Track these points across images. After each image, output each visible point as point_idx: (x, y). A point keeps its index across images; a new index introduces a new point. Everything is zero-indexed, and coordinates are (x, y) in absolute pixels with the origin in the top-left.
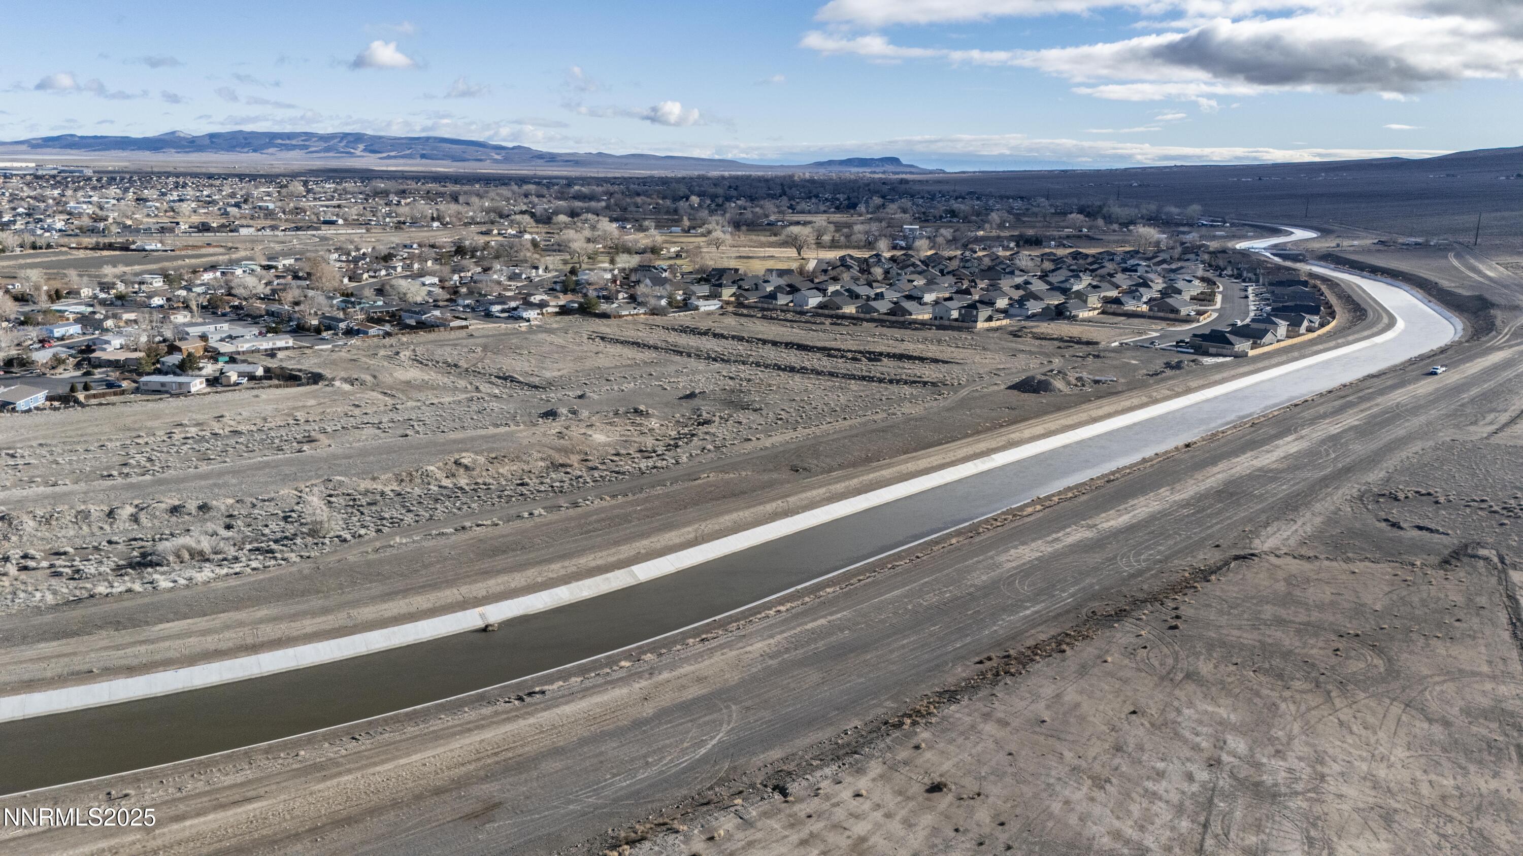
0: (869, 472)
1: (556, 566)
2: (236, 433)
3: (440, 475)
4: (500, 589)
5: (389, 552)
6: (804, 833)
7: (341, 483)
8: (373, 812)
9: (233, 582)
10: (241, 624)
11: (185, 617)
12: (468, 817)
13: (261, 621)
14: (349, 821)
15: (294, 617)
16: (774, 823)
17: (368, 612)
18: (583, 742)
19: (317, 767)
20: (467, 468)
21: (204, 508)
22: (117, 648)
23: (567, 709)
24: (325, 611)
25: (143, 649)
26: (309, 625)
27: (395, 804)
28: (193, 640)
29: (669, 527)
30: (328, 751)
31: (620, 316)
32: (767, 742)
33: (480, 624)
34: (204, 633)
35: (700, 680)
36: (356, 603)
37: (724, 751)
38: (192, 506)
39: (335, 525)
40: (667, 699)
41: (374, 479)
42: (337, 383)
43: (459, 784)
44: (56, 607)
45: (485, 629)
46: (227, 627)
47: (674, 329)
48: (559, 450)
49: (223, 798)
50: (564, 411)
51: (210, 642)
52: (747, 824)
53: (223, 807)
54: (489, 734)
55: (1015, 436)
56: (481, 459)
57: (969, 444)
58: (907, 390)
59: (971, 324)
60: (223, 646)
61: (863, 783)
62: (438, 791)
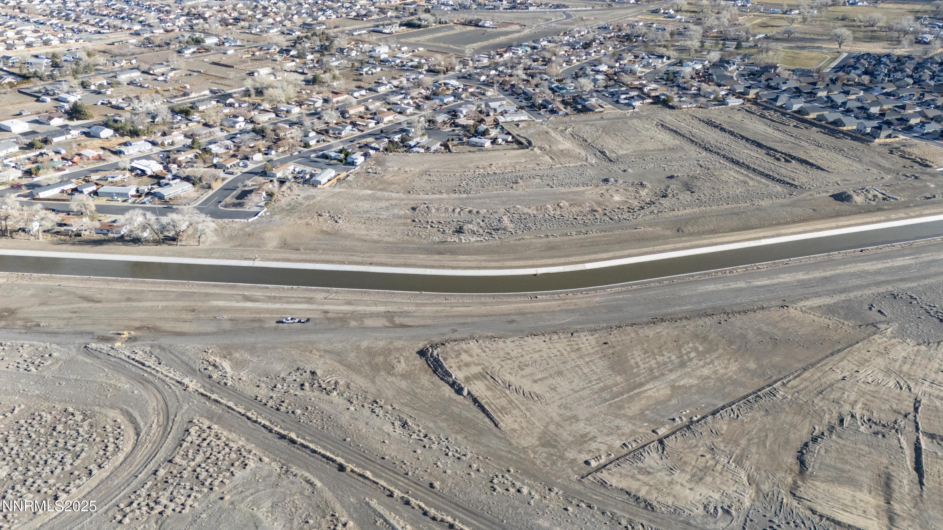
0: (699, 240)
1: (563, 259)
2: (495, 173)
3: (551, 209)
4: (545, 263)
5: (523, 241)
6: (569, 343)
7: (518, 208)
8: (491, 315)
9: (480, 244)
10: (478, 260)
11: (467, 255)
12: (509, 322)
13: (482, 261)
14: (486, 316)
15: (490, 261)
16: (565, 340)
17: (508, 264)
18: (539, 312)
19: (483, 303)
20: (561, 207)
21: (478, 212)
22: (451, 261)
23: (540, 304)
24: (498, 261)
25: (456, 262)
26: (493, 264)
27: (496, 315)
28: (466, 263)
29: (606, 251)
30: (488, 300)
31: (681, 109)
32: (579, 324)
33: (535, 273)
34: (470, 261)
35: (575, 305)
36: (506, 260)
37: (569, 323)
38: (475, 211)
39: (510, 226)
40: (565, 307)
41: (529, 208)
42: (535, 149)
43: (509, 314)
44: (438, 243)
45: (535, 275)
46: (475, 261)
47: (703, 121)
48: (597, 203)
49: (465, 305)
50: (612, 180)
51: (470, 264)
52: (560, 338)
53: (464, 306)
54: (520, 305)
55: (783, 231)
56: (567, 204)
57: (756, 233)
58: (779, 188)
59: (872, 139)
60: (473, 266)
61: (591, 338)
62: (504, 315)
